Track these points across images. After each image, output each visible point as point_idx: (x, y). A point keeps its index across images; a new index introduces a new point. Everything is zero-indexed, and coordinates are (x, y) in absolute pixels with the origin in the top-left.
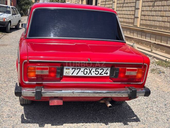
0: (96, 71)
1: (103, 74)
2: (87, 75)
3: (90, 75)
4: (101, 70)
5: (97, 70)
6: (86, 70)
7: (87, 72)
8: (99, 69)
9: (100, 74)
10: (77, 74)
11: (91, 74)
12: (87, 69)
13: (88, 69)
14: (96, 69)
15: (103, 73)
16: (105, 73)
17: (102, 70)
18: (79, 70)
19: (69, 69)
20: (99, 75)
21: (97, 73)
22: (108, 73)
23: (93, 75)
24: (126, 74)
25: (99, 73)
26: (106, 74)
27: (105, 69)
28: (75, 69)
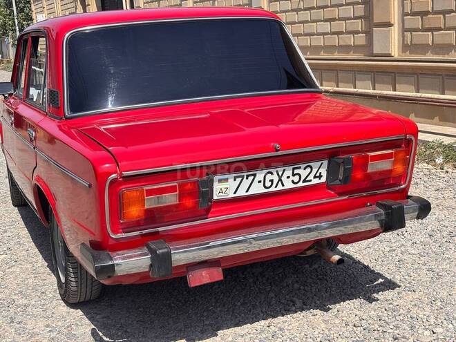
0: (294, 175)
1: (311, 181)
2: (273, 189)
3: (280, 187)
4: (305, 169)
5: (296, 172)
6: (269, 177)
7: (272, 181)
8: (300, 168)
9: (304, 181)
10: (247, 191)
11: (283, 185)
12: (272, 174)
13: (275, 173)
14: (294, 169)
15: (311, 177)
16: (315, 177)
17: (308, 170)
18: (251, 178)
19: (226, 180)
20: (301, 184)
21: (296, 179)
22: (322, 176)
23: (288, 185)
24: (368, 171)
25: (303, 178)
26: (317, 177)
27: (315, 165)
28: (243, 177)
